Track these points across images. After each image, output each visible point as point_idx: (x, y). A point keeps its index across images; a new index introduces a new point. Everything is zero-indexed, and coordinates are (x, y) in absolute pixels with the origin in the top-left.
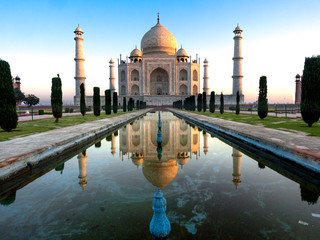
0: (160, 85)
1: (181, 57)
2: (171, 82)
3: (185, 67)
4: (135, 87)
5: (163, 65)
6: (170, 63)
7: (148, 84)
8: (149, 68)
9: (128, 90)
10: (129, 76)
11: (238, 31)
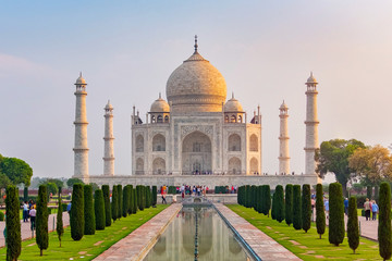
0: (198, 158)
1: (231, 114)
2: (214, 154)
3: (238, 130)
4: (159, 162)
5: (203, 126)
6: (214, 124)
7: (179, 156)
8: (180, 131)
9: (148, 167)
10: (149, 143)
11: (311, 83)
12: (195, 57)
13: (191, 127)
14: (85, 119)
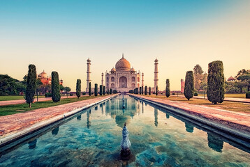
0: (123, 84)
1: (132, 72)
2: (128, 82)
3: (134, 76)
4: (113, 84)
5: (125, 75)
6: (128, 74)
8: (118, 76)
9: (110, 85)
10: (110, 79)
11: (156, 61)
12: (123, 58)
13: (121, 75)
14: (90, 71)
